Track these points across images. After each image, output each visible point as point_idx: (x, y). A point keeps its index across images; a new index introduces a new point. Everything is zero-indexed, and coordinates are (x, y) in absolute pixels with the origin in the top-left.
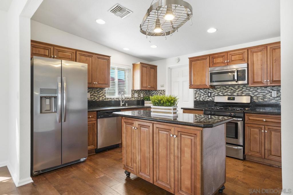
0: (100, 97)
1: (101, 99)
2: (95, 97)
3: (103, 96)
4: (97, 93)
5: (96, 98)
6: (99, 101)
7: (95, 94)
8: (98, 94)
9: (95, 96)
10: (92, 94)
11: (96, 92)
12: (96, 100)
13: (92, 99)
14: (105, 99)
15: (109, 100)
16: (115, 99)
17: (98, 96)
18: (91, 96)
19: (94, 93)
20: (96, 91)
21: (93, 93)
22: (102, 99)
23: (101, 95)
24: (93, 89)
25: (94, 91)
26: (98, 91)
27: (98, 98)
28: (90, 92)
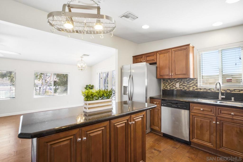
0: (190, 87)
1: (191, 89)
2: (185, 87)
3: (194, 86)
4: (187, 83)
5: (186, 88)
6: (189, 91)
7: (184, 84)
8: (187, 84)
9: (184, 86)
10: (181, 84)
11: (186, 82)
12: (185, 90)
13: (182, 88)
14: (197, 89)
15: (202, 90)
16: (212, 90)
17: (188, 86)
18: (180, 85)
19: (183, 83)
20: (186, 81)
21: (182, 83)
22: (193, 89)
23: (191, 85)
24: (182, 79)
25: (183, 81)
26: (188, 81)
27: (187, 88)
28: (179, 82)
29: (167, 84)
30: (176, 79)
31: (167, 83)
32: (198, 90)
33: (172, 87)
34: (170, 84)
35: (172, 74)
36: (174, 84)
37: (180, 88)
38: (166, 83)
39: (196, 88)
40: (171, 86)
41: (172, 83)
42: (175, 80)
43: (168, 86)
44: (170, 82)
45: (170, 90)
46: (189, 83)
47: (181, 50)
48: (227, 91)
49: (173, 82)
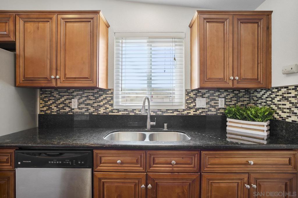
0: (100, 106)
1: (102, 111)
2: (89, 107)
3: (108, 106)
5: (92, 110)
6: (99, 115)
7: (88, 102)
8: (94, 101)
9: (88, 104)
10: (81, 100)
11: (92, 98)
12: (91, 115)
13: (83, 110)
14: (112, 111)
15: (120, 113)
16: (137, 112)
17: (95, 105)
18: (79, 104)
19: (86, 98)
20: (92, 94)
21: (84, 99)
22: (104, 111)
23: (102, 103)
24: (85, 91)
25: (86, 95)
26: (95, 95)
27: (94, 109)
28: (78, 97)
29: (51, 102)
30: (71, 91)
31: (51, 98)
32: (114, 112)
33: (63, 108)
34: (59, 102)
35: (58, 77)
36: (67, 101)
37: (80, 111)
38: (49, 100)
39: (110, 108)
40: (61, 106)
41: (63, 99)
42: (69, 91)
43: (53, 107)
44: (57, 96)
45: (58, 115)
46: (97, 99)
48: (158, 113)
49: (65, 97)
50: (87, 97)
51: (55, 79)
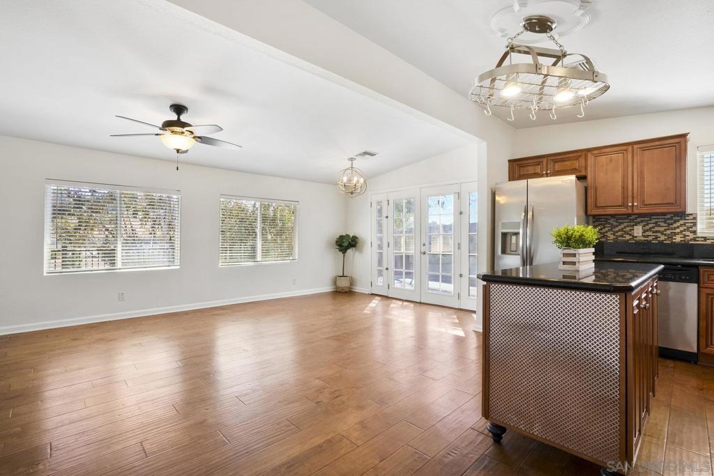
0: (676, 234)
1: (678, 239)
2: (659, 235)
3: (687, 233)
4: (666, 225)
5: (663, 238)
6: (673, 244)
7: (656, 229)
8: (666, 228)
9: (656, 232)
10: (647, 227)
11: (662, 224)
12: (661, 243)
13: (650, 238)
14: (694, 239)
15: (709, 242)
17: (668, 232)
18: (644, 232)
19: (654, 225)
20: (663, 220)
21: (651, 226)
22: (682, 239)
23: (678, 231)
24: (653, 217)
25: (653, 221)
26: (668, 222)
27: (666, 237)
28: (642, 224)
29: (607, 229)
30: (633, 217)
31: (606, 225)
32: (698, 241)
33: (622, 236)
34: (617, 229)
35: (635, 204)
36: (628, 229)
37: (645, 239)
38: (604, 227)
39: (691, 236)
40: (620, 233)
41: (622, 226)
42: (630, 218)
43: (609, 234)
44: (615, 224)
45: (615, 243)
46: (671, 226)
47: (662, 146)
49: (625, 225)
50: (656, 223)
51: (633, 205)
